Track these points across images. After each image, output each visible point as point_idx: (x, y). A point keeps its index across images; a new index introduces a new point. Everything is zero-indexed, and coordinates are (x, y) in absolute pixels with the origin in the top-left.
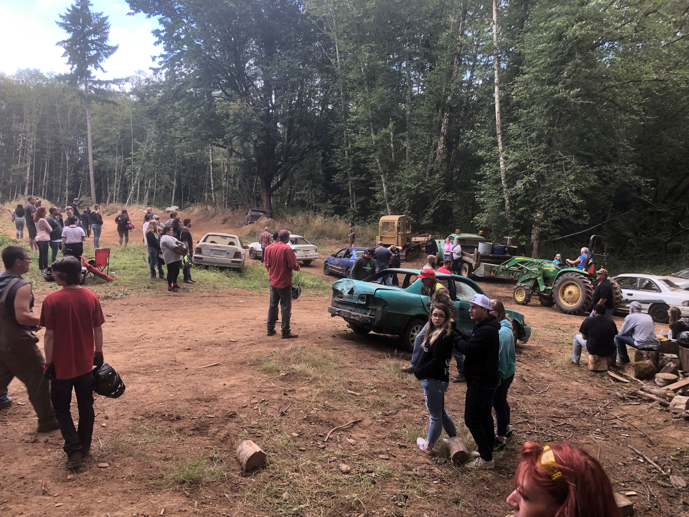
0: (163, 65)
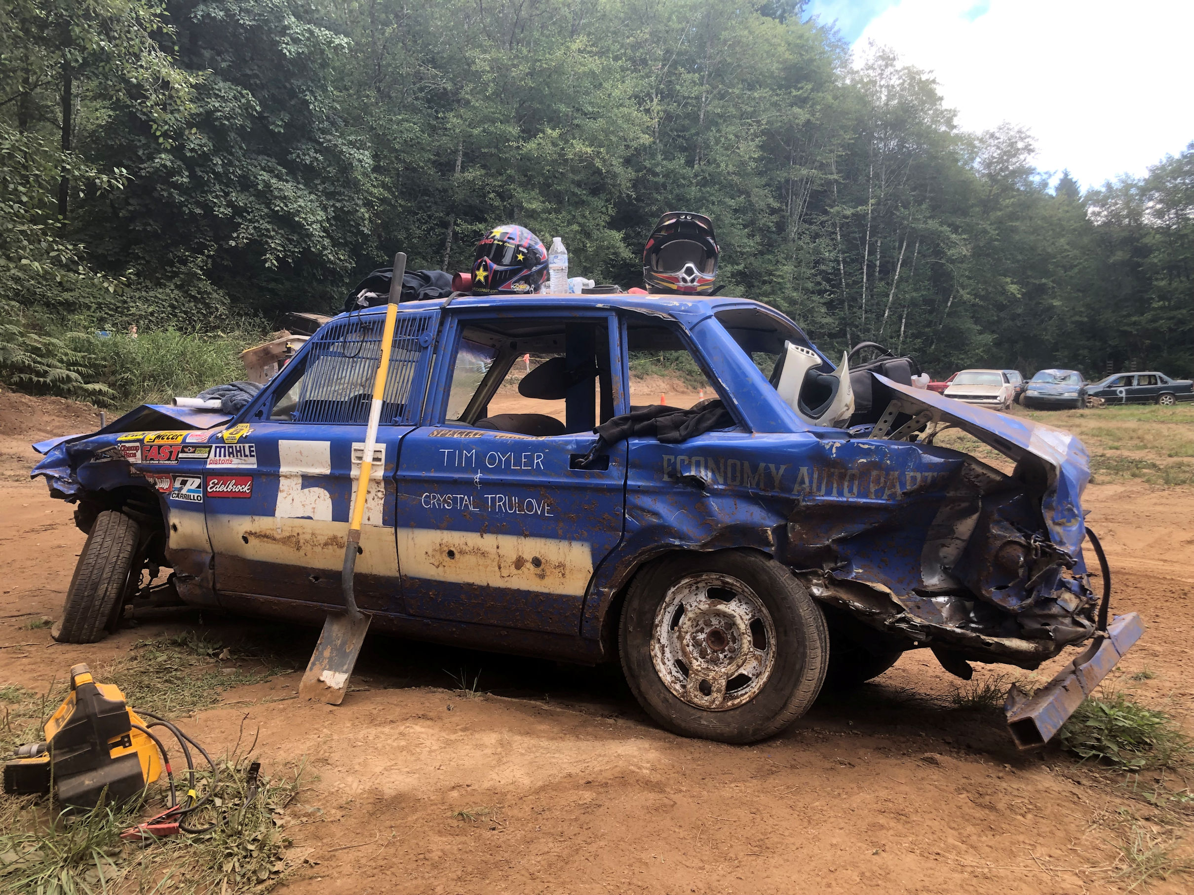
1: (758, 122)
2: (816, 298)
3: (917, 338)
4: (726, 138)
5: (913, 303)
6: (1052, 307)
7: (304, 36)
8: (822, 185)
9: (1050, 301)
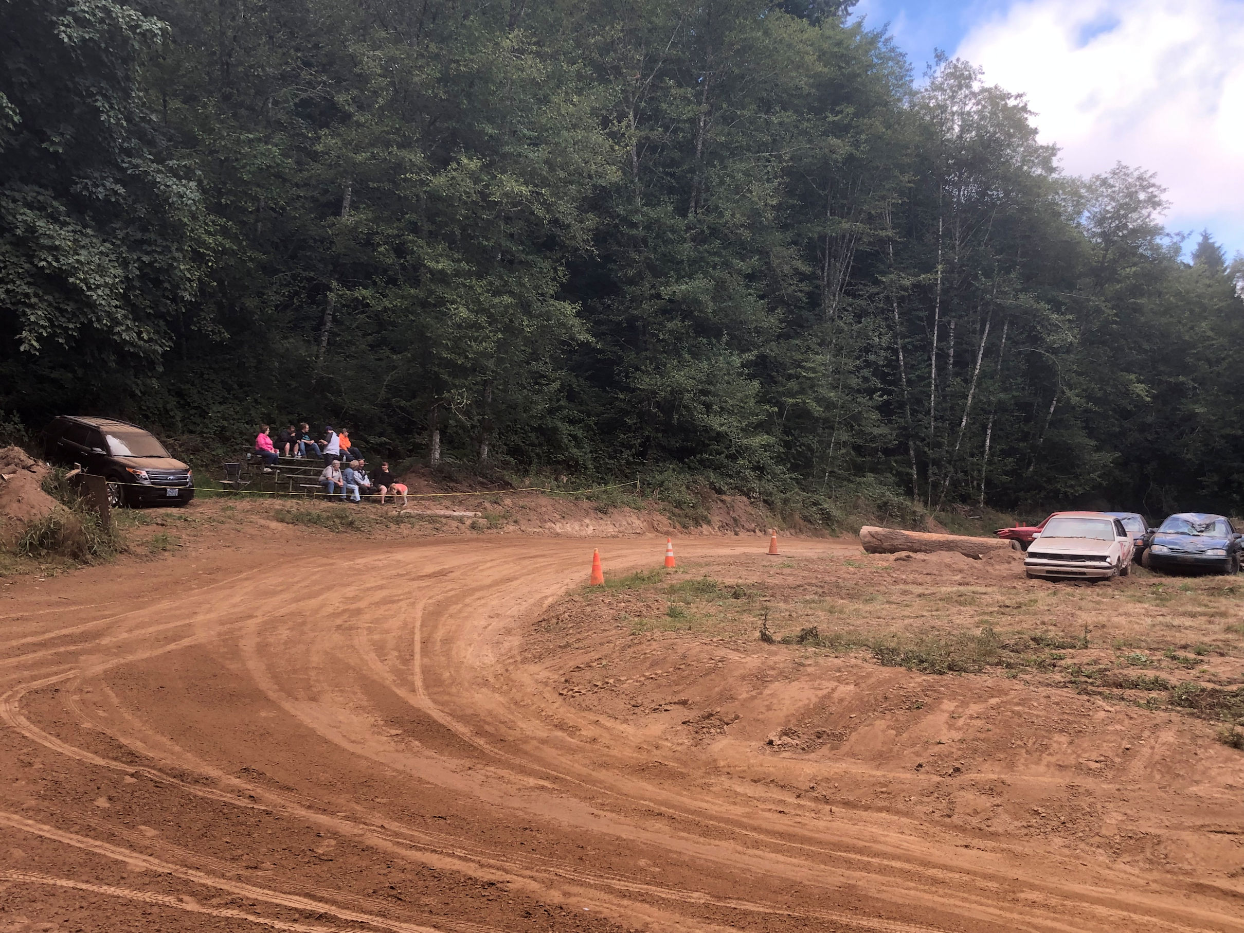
1: (779, 158)
2: (863, 399)
3: (1010, 456)
4: (732, 177)
5: (1001, 407)
6: (1193, 415)
7: (94, 15)
8: (870, 244)
9: (1191, 406)
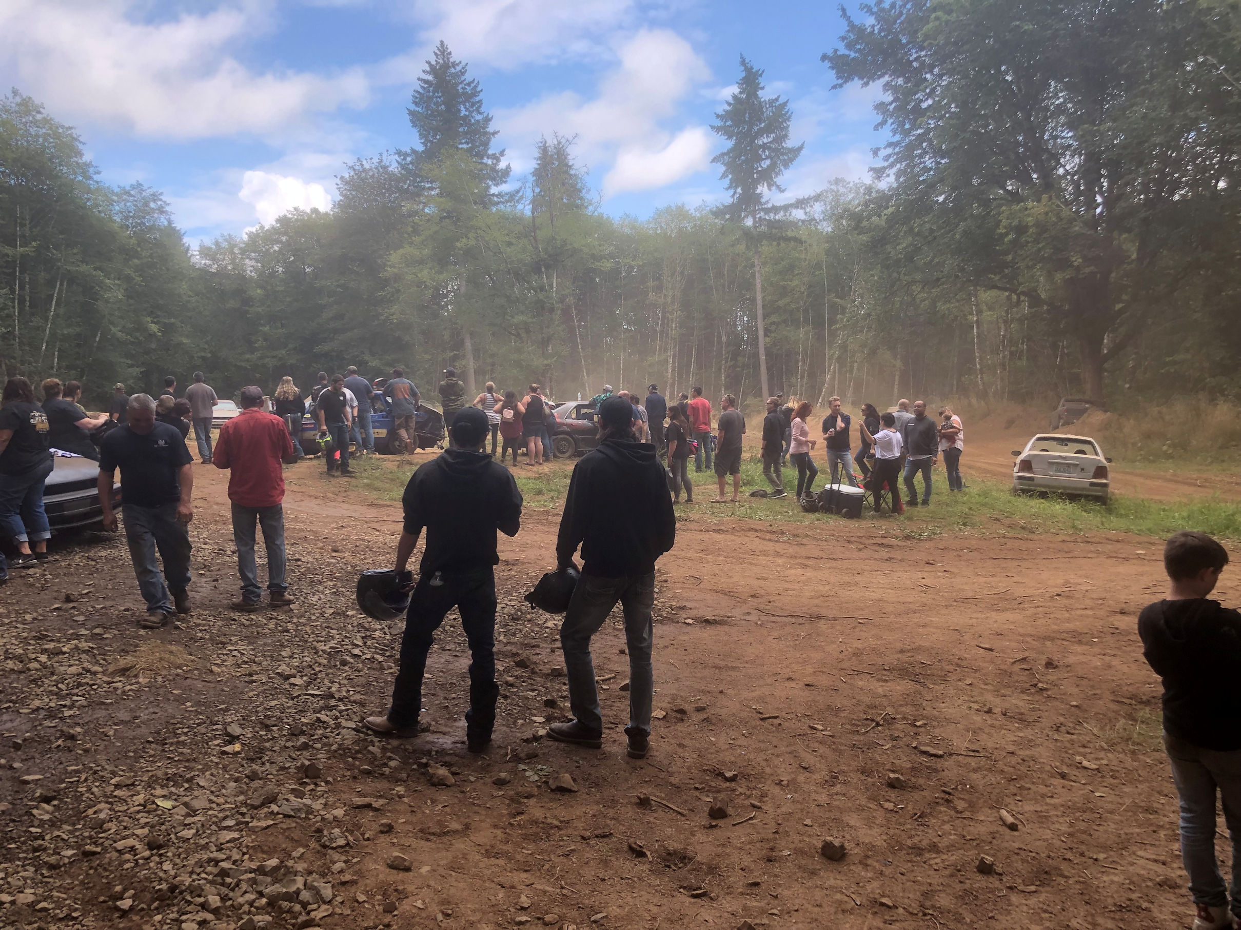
0: (891, 160)
